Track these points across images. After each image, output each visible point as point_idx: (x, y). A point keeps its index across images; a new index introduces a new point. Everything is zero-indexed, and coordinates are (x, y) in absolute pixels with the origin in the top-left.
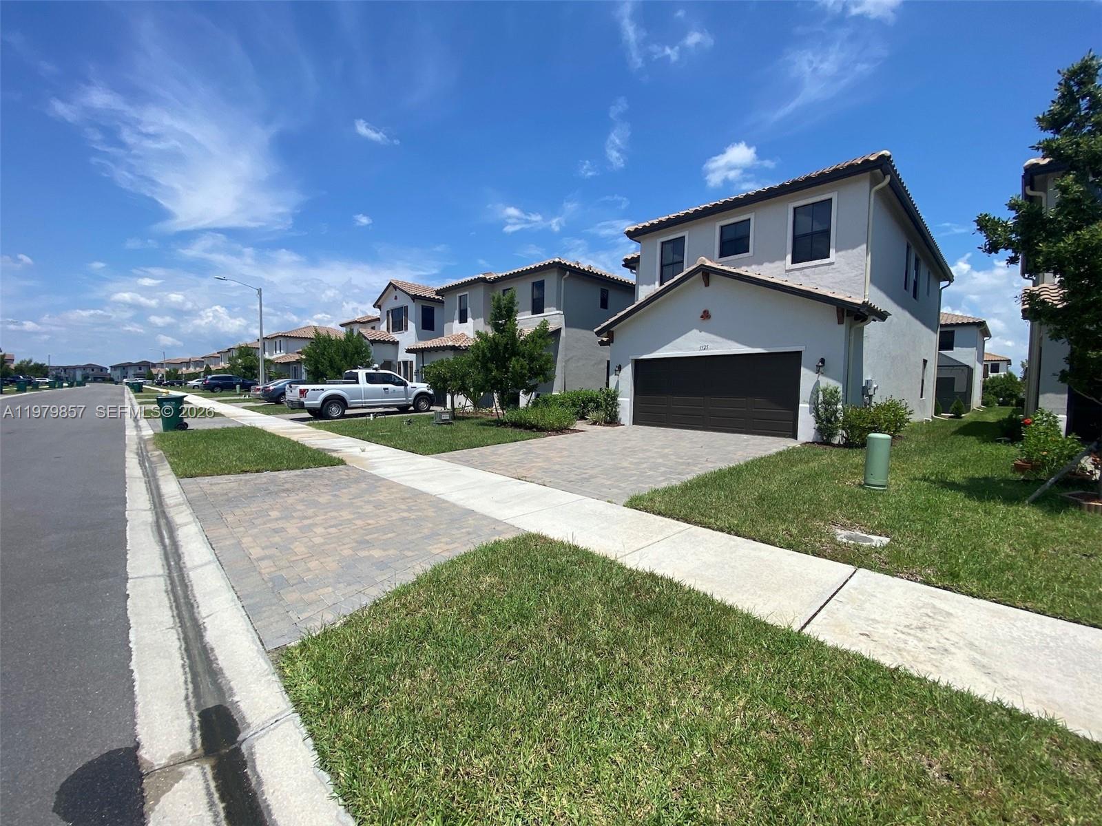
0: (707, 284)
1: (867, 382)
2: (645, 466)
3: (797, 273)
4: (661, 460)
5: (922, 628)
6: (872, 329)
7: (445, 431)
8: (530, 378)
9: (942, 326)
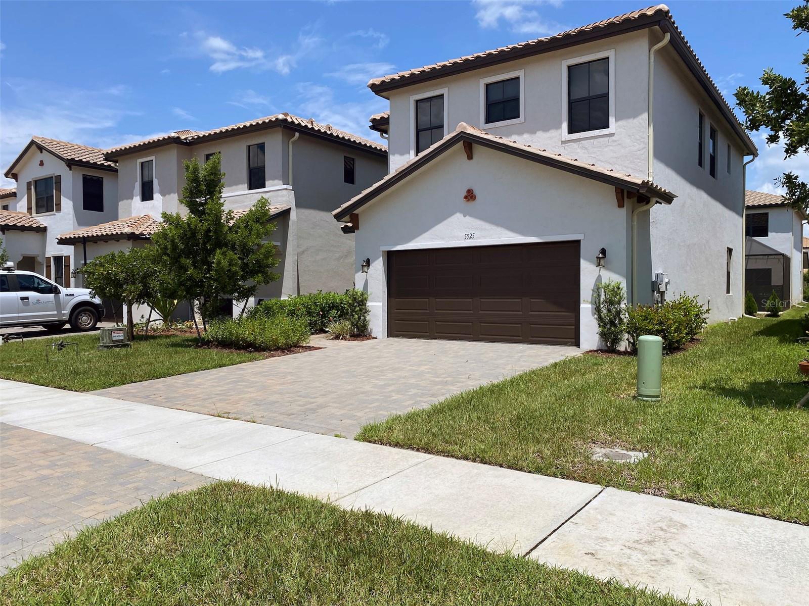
0: (470, 157)
1: (657, 275)
2: (391, 388)
3: (575, 145)
4: (413, 381)
5: (649, 542)
6: (657, 211)
8: (244, 278)
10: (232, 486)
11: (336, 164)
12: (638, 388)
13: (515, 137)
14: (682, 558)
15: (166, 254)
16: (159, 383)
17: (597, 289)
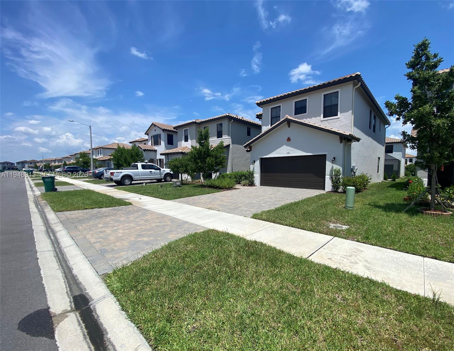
0: (289, 127)
1: (353, 166)
2: (262, 202)
3: (325, 122)
4: (269, 200)
5: (350, 256)
6: (354, 144)
7: (178, 190)
8: (216, 166)
9: (386, 143)
10: (213, 231)
11: (245, 130)
12: (346, 205)
13: (304, 120)
14: (361, 262)
15: (192, 158)
16: (190, 198)
17: (331, 171)
